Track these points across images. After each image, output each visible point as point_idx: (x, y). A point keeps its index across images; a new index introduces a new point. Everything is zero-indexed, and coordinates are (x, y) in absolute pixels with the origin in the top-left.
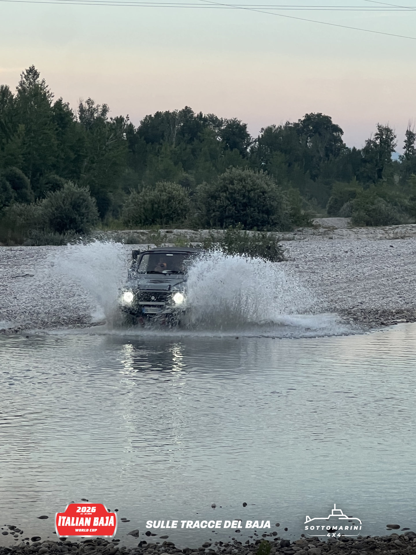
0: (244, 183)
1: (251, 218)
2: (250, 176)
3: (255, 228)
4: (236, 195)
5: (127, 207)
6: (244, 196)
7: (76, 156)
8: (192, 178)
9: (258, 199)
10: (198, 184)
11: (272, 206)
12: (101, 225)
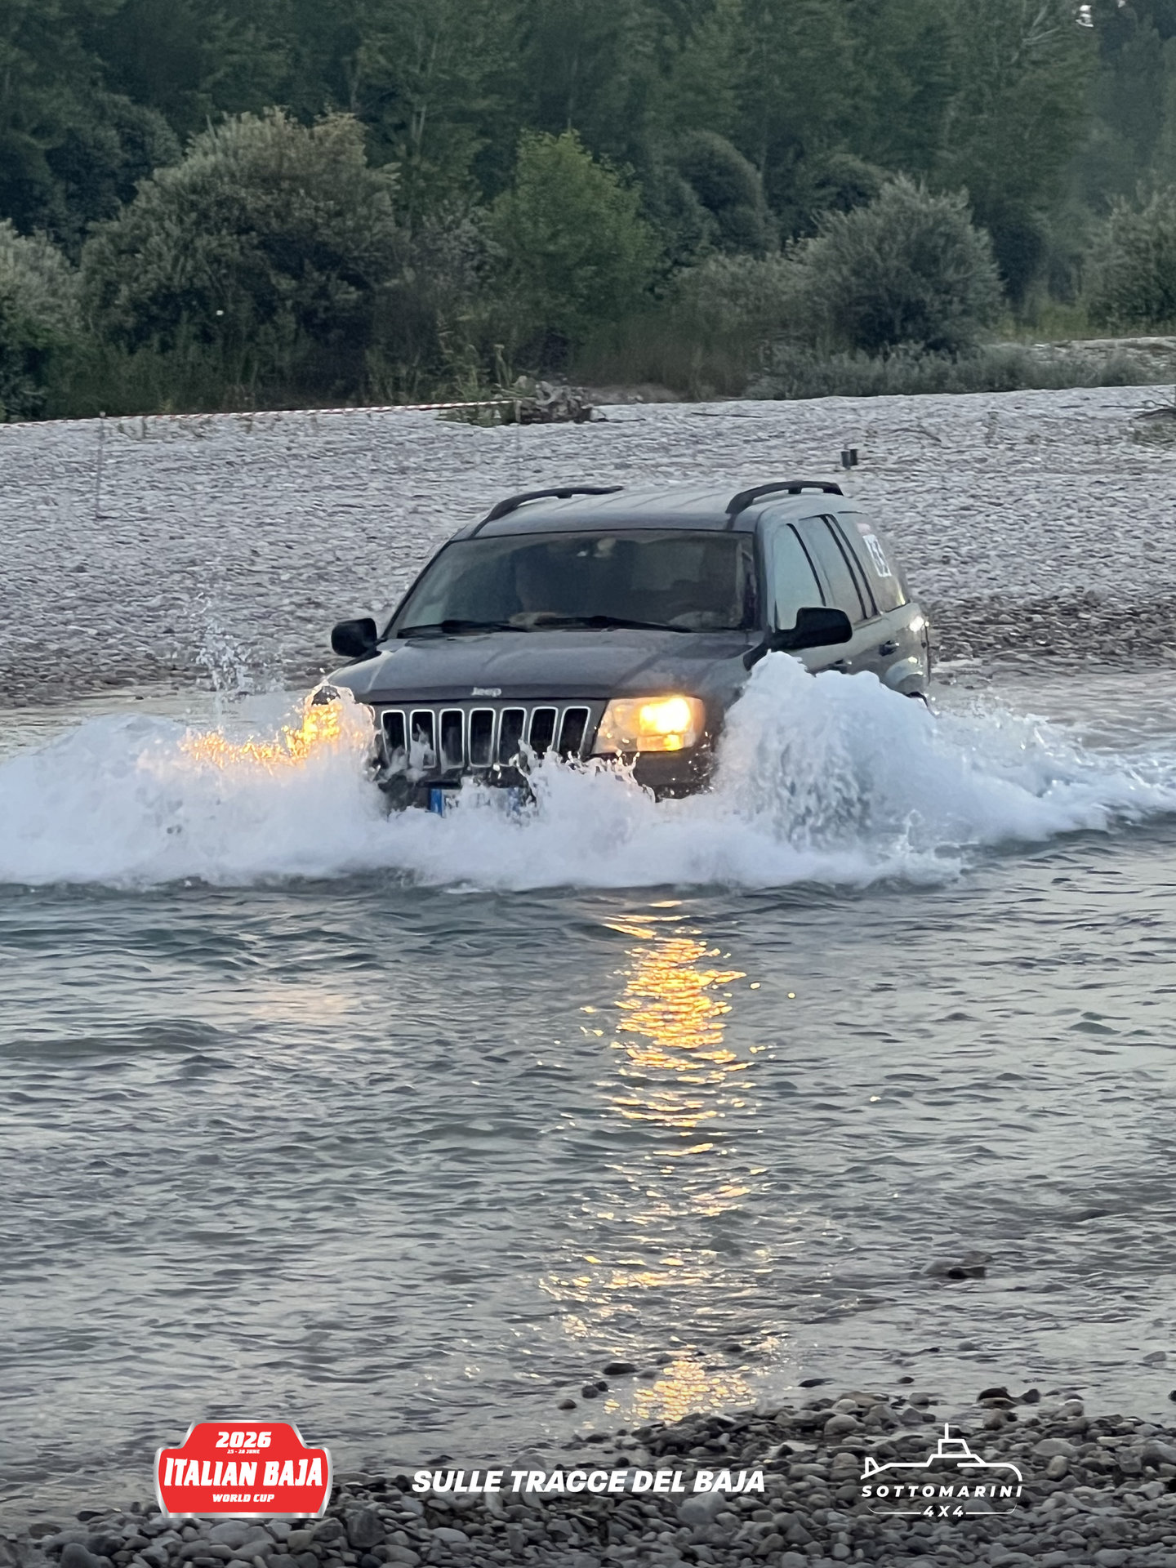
5: (1098, 258)
7: (918, 88)
12: (1011, 323)
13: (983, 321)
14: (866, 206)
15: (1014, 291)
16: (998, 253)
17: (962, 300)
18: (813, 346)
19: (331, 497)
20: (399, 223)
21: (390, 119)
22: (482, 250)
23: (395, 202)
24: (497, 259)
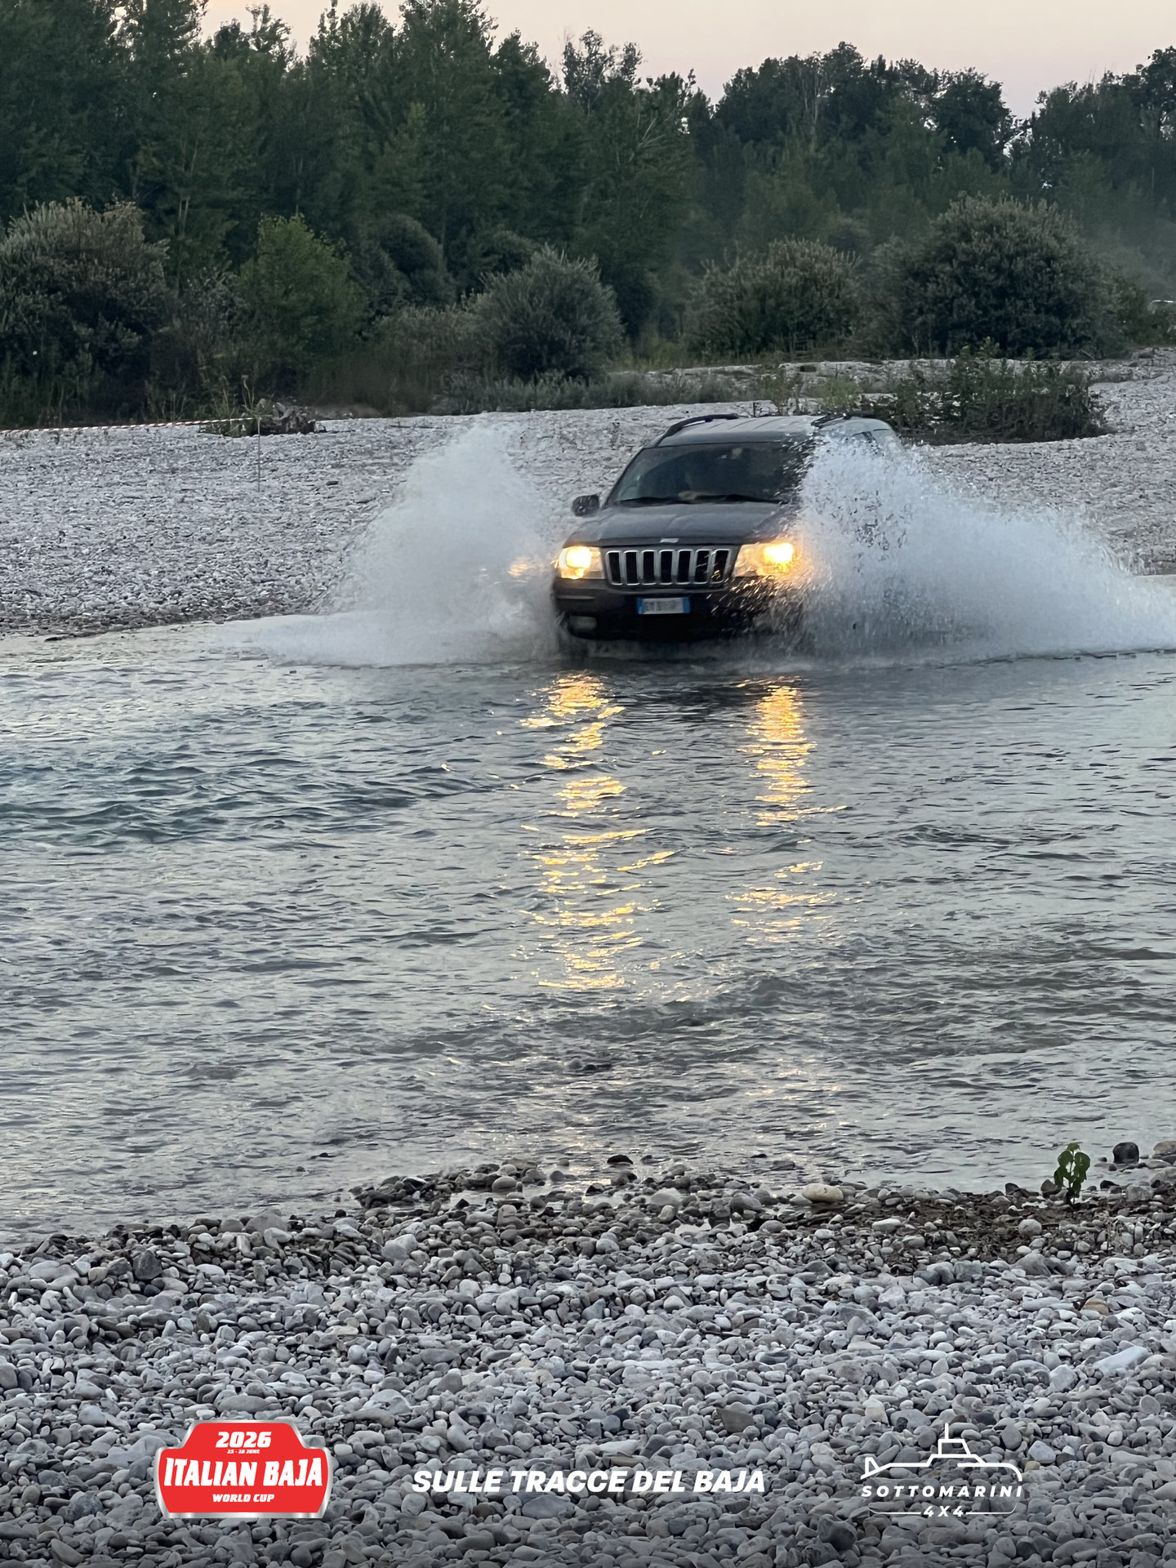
0: (996, 236)
1: (1018, 326)
2: (1012, 218)
3: (1030, 350)
4: (979, 270)
5: (696, 307)
6: (998, 269)
7: (559, 180)
8: (861, 229)
9: (1035, 276)
10: (877, 242)
11: (1071, 293)
12: (631, 357)
13: (610, 356)
14: (521, 269)
15: (633, 330)
16: (620, 303)
17: (593, 340)
18: (482, 375)
19: (120, 491)
20: (170, 285)
21: (162, 206)
22: (232, 304)
23: (165, 269)
24: (244, 311)
